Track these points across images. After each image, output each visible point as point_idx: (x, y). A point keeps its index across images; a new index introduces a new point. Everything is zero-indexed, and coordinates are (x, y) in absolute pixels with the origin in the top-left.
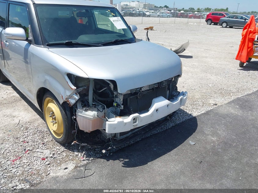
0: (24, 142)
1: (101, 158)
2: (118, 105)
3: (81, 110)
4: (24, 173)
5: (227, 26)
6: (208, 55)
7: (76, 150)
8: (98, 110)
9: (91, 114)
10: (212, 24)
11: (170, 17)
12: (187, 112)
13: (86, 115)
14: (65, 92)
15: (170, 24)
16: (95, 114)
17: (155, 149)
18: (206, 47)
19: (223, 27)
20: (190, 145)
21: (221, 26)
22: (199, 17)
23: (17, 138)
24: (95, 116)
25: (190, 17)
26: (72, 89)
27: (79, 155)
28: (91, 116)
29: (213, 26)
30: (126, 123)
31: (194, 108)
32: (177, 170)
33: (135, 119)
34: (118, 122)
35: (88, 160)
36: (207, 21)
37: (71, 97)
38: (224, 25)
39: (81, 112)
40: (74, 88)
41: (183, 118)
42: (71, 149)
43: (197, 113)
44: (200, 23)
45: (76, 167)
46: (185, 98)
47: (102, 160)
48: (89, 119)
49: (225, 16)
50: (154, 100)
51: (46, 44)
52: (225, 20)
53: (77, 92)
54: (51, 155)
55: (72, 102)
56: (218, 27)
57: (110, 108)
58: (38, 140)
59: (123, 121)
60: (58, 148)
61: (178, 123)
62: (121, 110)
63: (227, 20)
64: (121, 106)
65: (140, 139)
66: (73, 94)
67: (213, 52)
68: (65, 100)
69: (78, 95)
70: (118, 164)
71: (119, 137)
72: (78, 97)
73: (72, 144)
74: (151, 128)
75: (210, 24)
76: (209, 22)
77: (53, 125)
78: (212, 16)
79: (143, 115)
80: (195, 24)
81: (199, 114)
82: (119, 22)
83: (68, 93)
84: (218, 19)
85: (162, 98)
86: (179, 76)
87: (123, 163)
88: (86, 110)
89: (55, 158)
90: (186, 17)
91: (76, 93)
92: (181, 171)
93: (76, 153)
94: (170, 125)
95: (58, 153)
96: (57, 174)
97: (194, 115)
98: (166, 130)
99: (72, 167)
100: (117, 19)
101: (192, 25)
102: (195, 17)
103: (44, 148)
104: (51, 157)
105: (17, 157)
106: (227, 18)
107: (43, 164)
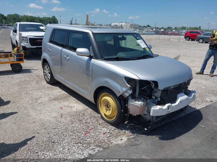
0: (86, 122)
1: (143, 134)
2: (156, 98)
3: (132, 101)
4: (96, 141)
5: (203, 41)
6: (194, 65)
7: (123, 129)
8: (143, 101)
9: (139, 103)
10: (190, 40)
11: (153, 35)
12: (192, 106)
13: (135, 103)
14: (122, 89)
15: (156, 40)
16: (141, 103)
17: (178, 130)
18: (191, 59)
19: (199, 43)
20: (202, 127)
21: (198, 42)
22: (178, 34)
23: (81, 120)
24: (142, 104)
25: (171, 34)
26: (128, 86)
27: (127, 132)
28: (139, 104)
29: (190, 42)
30: (164, 110)
31: (196, 104)
32: (198, 143)
33: (168, 107)
34: (159, 108)
35: (133, 135)
36: (185, 38)
37: (126, 92)
38: (201, 41)
39: (132, 102)
40: (129, 86)
41: (190, 110)
42: (119, 128)
43: (199, 107)
44: (179, 39)
45: (128, 139)
46: (195, 95)
47: (144, 136)
48: (138, 107)
49: (201, 34)
50: (178, 95)
51: (103, 59)
52: (201, 37)
53: (131, 88)
54: (108, 131)
55: (127, 95)
56: (195, 42)
57: (151, 100)
58: (95, 122)
59: (162, 108)
60: (110, 127)
61: (188, 113)
62: (158, 101)
63: (203, 37)
64: (159, 98)
65: (165, 124)
66: (128, 90)
67: (197, 63)
68: (121, 93)
69: (132, 91)
70: (155, 138)
71: (155, 120)
72: (131, 92)
73: (125, 123)
74: (173, 115)
75: (189, 40)
76: (188, 38)
77: (106, 112)
78: (189, 34)
79: (173, 105)
80: (176, 40)
81: (201, 107)
82: (142, 43)
83: (124, 89)
84: (196, 36)
85: (183, 94)
86: (191, 80)
87: (158, 138)
88: (135, 101)
89: (111, 133)
90: (167, 34)
91: (130, 90)
92: (201, 143)
93: (124, 131)
94: (183, 114)
95: (112, 130)
96: (118, 143)
97: (198, 108)
98: (181, 117)
99: (126, 139)
100: (141, 41)
101: (174, 41)
102: (174, 34)
103: (101, 127)
104: (109, 133)
105: (86, 132)
106: (203, 35)
107: (105, 137)
